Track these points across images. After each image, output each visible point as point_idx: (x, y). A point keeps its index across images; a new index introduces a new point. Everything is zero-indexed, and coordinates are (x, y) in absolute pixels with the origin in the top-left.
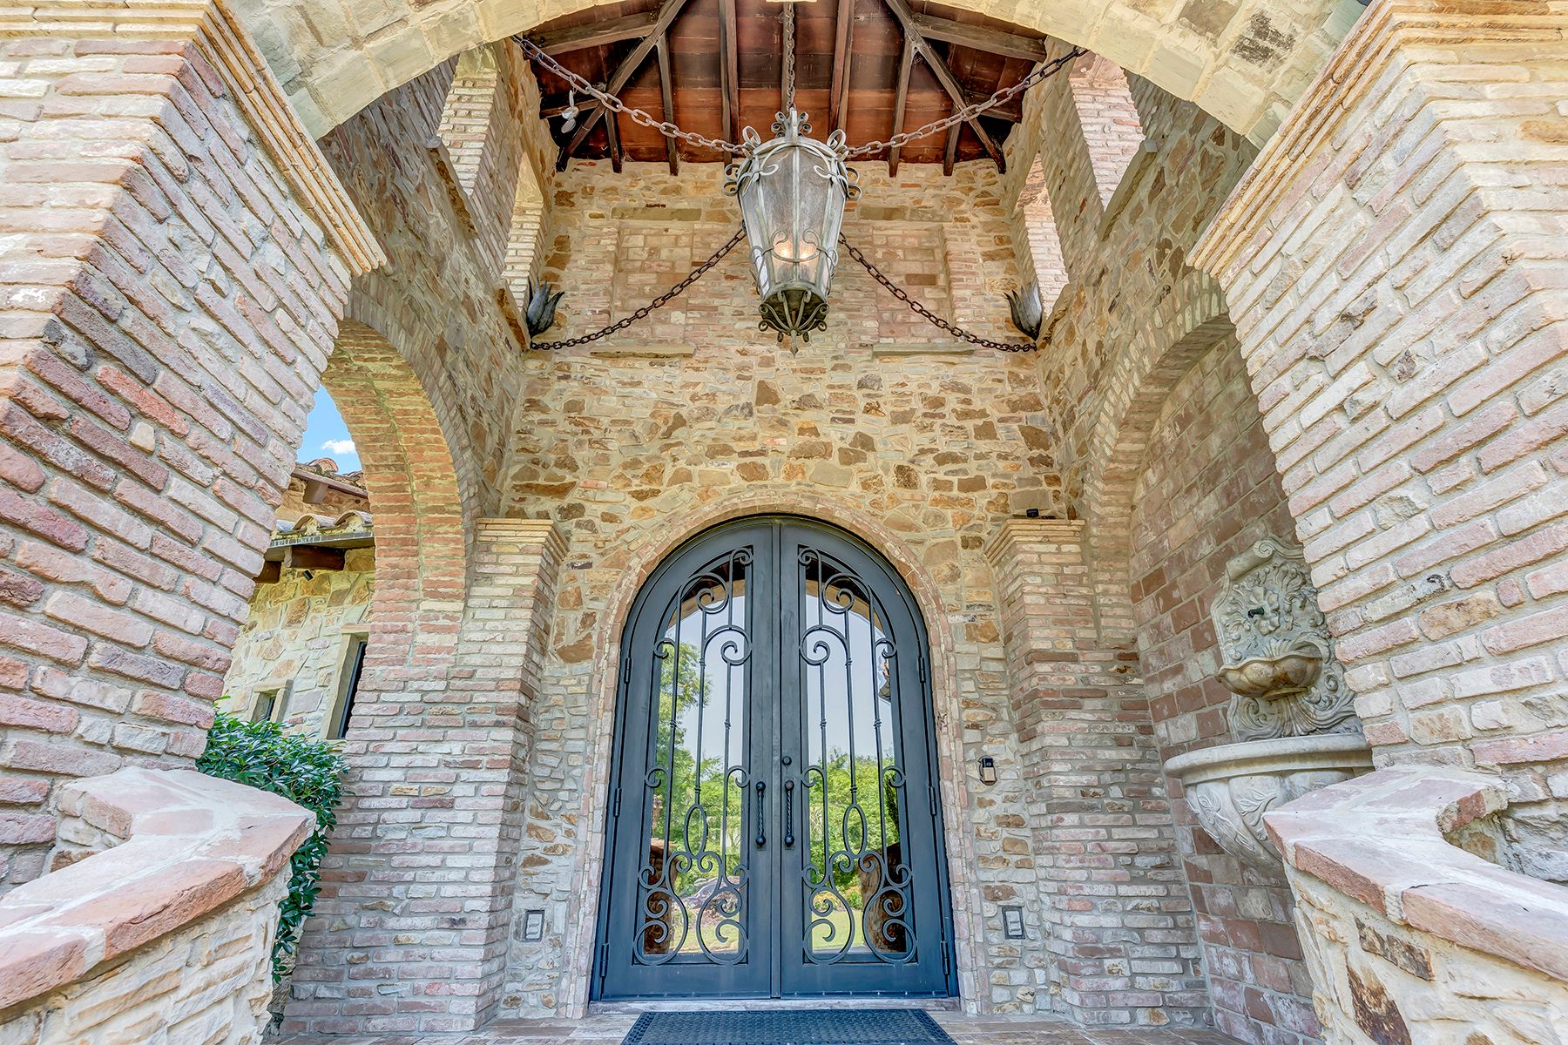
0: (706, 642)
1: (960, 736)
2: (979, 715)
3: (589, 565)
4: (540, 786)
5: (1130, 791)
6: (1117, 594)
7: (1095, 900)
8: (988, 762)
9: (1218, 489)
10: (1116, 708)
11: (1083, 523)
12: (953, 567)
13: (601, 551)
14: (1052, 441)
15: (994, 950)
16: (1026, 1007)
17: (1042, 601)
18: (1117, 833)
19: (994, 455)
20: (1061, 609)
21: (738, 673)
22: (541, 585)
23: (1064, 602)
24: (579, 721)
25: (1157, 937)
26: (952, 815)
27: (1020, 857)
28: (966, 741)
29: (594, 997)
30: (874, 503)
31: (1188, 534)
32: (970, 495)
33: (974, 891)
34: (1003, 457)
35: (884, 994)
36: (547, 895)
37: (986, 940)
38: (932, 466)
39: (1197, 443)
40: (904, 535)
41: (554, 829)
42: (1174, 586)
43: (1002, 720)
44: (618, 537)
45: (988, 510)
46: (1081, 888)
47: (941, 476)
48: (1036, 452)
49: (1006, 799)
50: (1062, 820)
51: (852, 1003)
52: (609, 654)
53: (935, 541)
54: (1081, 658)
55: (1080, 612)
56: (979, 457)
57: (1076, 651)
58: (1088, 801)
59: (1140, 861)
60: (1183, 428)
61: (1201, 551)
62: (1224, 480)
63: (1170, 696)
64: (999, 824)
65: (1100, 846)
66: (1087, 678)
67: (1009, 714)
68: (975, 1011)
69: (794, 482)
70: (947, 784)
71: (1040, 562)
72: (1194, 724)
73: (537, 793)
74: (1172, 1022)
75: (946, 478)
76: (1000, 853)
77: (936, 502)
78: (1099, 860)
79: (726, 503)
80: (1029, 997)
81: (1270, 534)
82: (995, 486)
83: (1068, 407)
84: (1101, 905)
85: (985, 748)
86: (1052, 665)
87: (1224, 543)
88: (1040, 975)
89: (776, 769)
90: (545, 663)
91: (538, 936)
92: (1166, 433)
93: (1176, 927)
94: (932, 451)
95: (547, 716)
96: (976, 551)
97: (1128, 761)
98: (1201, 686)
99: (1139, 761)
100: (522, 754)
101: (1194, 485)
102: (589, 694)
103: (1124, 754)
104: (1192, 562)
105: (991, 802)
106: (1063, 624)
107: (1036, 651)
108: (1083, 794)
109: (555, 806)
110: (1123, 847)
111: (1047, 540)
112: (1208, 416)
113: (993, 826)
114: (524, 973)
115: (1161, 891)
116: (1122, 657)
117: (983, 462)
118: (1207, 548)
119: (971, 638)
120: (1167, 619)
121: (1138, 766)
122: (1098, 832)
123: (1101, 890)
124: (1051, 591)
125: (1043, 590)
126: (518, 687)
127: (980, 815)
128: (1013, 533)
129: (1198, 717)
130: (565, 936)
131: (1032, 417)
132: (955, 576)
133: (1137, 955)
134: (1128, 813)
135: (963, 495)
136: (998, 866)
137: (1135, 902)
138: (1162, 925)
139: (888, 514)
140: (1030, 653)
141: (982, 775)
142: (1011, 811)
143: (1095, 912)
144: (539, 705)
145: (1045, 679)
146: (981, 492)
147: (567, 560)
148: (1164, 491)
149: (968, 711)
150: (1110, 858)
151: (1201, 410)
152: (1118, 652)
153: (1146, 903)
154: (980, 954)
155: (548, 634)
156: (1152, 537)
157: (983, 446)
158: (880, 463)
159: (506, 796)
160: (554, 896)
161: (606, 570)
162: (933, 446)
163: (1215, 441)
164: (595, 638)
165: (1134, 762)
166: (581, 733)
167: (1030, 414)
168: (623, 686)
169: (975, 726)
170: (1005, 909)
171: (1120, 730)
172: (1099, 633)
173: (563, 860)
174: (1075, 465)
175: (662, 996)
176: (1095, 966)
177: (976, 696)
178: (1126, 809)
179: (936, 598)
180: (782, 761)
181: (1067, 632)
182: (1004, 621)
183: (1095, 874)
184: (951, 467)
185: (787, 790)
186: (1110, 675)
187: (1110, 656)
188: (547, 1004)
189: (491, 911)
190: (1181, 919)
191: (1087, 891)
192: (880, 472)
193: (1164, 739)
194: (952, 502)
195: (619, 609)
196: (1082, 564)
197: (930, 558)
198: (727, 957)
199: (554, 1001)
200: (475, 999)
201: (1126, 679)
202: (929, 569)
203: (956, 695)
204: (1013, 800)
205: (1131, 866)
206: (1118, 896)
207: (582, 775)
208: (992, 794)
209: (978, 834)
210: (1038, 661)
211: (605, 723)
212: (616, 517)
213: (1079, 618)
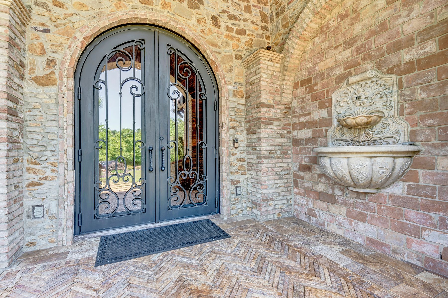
0: (122, 84)
1: (228, 131)
2: (235, 124)
3: (47, 31)
4: (31, 149)
5: (283, 152)
6: (289, 85)
7: (268, 185)
8: (236, 141)
9: (353, 48)
10: (282, 125)
11: (283, 55)
12: (231, 66)
13: (55, 24)
14: (270, 21)
15: (233, 200)
16: (240, 214)
17: (266, 84)
18: (277, 165)
19: (250, 21)
20: (271, 88)
21: (138, 100)
22: (13, 36)
23: (273, 86)
24: (53, 117)
25: (282, 194)
26: (224, 159)
27: (243, 171)
28: (230, 133)
29: (76, 233)
30: (202, 31)
31: (330, 65)
32: (240, 36)
33: (228, 182)
34: (253, 23)
35: (196, 216)
36: (44, 198)
37: (230, 197)
38: (227, 20)
39: (348, 27)
40: (214, 49)
41: (44, 169)
42: (316, 84)
43: (242, 126)
44: (65, 18)
45: (245, 44)
46: (266, 182)
47: (229, 25)
48: (264, 24)
49: (240, 153)
50: (263, 161)
51: (185, 220)
52: (67, 84)
53: (225, 54)
54: (275, 107)
55: (277, 90)
56: (245, 20)
57: (274, 104)
58: (271, 155)
59: (282, 173)
60: (342, 19)
61: (335, 72)
62: (358, 44)
63: (302, 123)
64: (238, 161)
65: (272, 169)
66: (276, 114)
67: (244, 124)
68: (226, 218)
69: (166, 11)
70: (223, 148)
71: (267, 69)
72: (311, 133)
73: (31, 153)
74: (283, 216)
75: (231, 26)
76: (237, 170)
77: (227, 36)
78: (271, 173)
79: (131, 13)
80: (241, 211)
81: (375, 68)
82: (249, 35)
83: (282, 5)
84: (270, 186)
85: (235, 136)
86: (267, 108)
87: (348, 70)
88: (245, 205)
89: (157, 142)
90: (24, 84)
91: (42, 216)
92: (331, 22)
93: (288, 191)
94: (227, 12)
95: (31, 113)
96: (240, 61)
97: (283, 142)
98: (318, 121)
99: (286, 143)
100: (16, 133)
101: (340, 45)
102: (57, 103)
103: (283, 140)
104: (328, 76)
105: (236, 154)
106: (271, 94)
107: (262, 103)
108: (270, 153)
109: (44, 158)
110: (278, 169)
111: (271, 60)
112: (359, 15)
113: (235, 162)
114: (36, 232)
115: (286, 181)
116: (287, 108)
117: (245, 23)
118: (338, 72)
119: (235, 95)
120: (309, 96)
121: (286, 144)
122: (272, 165)
123: (271, 182)
124: (269, 81)
125: (267, 80)
126: (6, 96)
127: (232, 158)
128: (261, 55)
129: (313, 131)
130: (58, 214)
131: (264, 8)
132: (231, 70)
133: (277, 199)
134: (281, 159)
135: (237, 36)
136: (236, 174)
137: (278, 185)
138: (284, 191)
139: (208, 37)
140: (259, 103)
141: (234, 145)
142: (242, 157)
143: (268, 189)
144: (24, 108)
145: (264, 114)
146: (243, 36)
147: (31, 24)
148: (323, 47)
149: (232, 123)
150: (274, 173)
151: (355, 12)
152: (286, 106)
153: (281, 185)
154: (229, 201)
155: (24, 67)
156: (310, 65)
157: (246, 15)
158: (205, 12)
159: (8, 157)
160: (49, 198)
161: (60, 36)
162: (227, 10)
163: (358, 27)
164: (57, 74)
165: (284, 143)
166: (55, 124)
167: (264, 6)
168: (77, 102)
169: (233, 128)
170: (236, 187)
171: (282, 133)
172: (281, 99)
173: (52, 183)
174: (280, 32)
175: (110, 228)
176: (266, 204)
177: (234, 117)
178: (281, 158)
179: (224, 78)
180: (160, 139)
181: (272, 97)
182: (246, 91)
183: (270, 178)
184: (233, 22)
185: (162, 150)
186: (282, 114)
187: (283, 107)
188: (52, 242)
189: (9, 214)
190: (289, 188)
191: (267, 183)
192: (205, 16)
193: (295, 136)
194: (233, 38)
195: (71, 60)
196: (280, 72)
197: (222, 61)
198: (138, 211)
199: (55, 240)
200: (6, 254)
201: (286, 116)
202: (222, 65)
203: (228, 116)
204: (242, 153)
205: (279, 175)
206: (275, 183)
207: (58, 144)
208: (237, 151)
209: (231, 165)
210: (262, 107)
211: (70, 119)
212: (63, 5)
213: (276, 92)
